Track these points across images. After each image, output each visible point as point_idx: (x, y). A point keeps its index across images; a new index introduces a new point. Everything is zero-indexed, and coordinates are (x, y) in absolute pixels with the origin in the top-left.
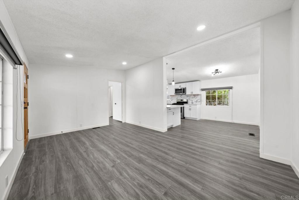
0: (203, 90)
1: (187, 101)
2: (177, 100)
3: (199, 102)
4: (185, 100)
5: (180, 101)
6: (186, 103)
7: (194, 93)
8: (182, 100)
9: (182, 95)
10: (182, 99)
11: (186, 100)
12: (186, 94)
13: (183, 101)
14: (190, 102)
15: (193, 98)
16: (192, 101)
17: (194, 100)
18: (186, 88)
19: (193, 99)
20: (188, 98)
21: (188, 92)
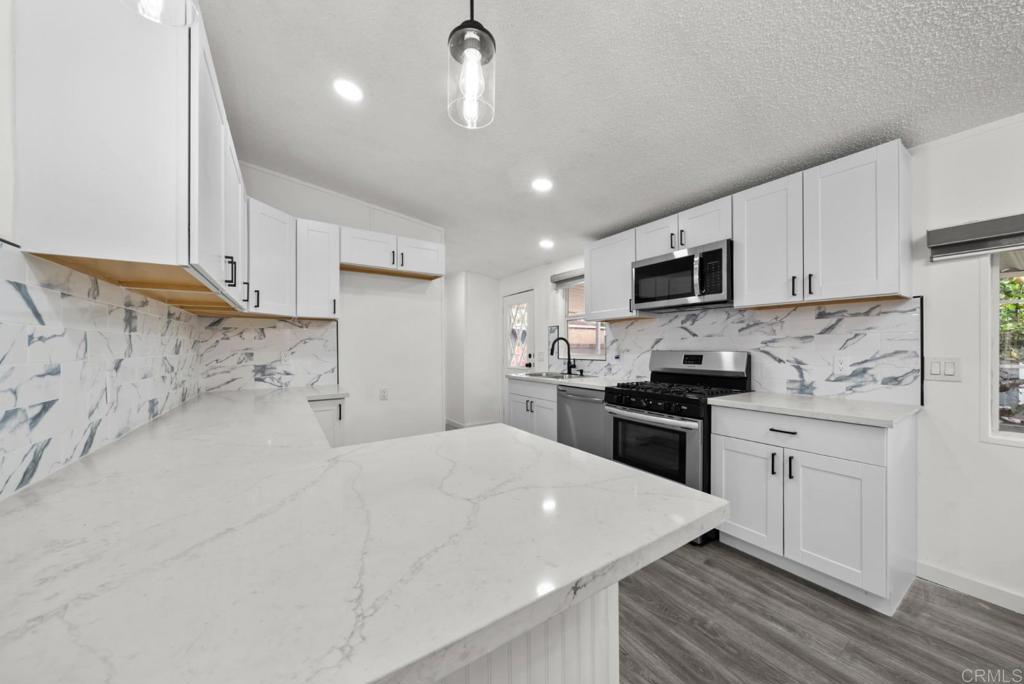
0: (946, 244)
1: (742, 369)
2: (656, 355)
3: (895, 381)
4: (728, 363)
5: (678, 365)
6: (738, 383)
7: (821, 293)
8: (697, 359)
9: (694, 318)
10: (693, 346)
11: (736, 361)
12: (738, 303)
13: (706, 366)
14: (773, 377)
15: (806, 338)
16: (798, 365)
17: (827, 359)
18: (730, 243)
19: (804, 352)
20: (754, 341)
21: (754, 284)
